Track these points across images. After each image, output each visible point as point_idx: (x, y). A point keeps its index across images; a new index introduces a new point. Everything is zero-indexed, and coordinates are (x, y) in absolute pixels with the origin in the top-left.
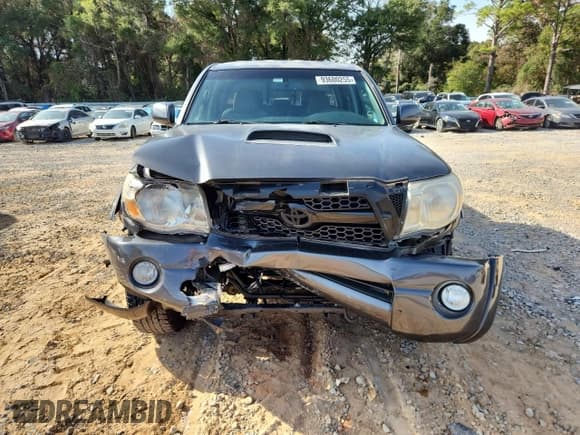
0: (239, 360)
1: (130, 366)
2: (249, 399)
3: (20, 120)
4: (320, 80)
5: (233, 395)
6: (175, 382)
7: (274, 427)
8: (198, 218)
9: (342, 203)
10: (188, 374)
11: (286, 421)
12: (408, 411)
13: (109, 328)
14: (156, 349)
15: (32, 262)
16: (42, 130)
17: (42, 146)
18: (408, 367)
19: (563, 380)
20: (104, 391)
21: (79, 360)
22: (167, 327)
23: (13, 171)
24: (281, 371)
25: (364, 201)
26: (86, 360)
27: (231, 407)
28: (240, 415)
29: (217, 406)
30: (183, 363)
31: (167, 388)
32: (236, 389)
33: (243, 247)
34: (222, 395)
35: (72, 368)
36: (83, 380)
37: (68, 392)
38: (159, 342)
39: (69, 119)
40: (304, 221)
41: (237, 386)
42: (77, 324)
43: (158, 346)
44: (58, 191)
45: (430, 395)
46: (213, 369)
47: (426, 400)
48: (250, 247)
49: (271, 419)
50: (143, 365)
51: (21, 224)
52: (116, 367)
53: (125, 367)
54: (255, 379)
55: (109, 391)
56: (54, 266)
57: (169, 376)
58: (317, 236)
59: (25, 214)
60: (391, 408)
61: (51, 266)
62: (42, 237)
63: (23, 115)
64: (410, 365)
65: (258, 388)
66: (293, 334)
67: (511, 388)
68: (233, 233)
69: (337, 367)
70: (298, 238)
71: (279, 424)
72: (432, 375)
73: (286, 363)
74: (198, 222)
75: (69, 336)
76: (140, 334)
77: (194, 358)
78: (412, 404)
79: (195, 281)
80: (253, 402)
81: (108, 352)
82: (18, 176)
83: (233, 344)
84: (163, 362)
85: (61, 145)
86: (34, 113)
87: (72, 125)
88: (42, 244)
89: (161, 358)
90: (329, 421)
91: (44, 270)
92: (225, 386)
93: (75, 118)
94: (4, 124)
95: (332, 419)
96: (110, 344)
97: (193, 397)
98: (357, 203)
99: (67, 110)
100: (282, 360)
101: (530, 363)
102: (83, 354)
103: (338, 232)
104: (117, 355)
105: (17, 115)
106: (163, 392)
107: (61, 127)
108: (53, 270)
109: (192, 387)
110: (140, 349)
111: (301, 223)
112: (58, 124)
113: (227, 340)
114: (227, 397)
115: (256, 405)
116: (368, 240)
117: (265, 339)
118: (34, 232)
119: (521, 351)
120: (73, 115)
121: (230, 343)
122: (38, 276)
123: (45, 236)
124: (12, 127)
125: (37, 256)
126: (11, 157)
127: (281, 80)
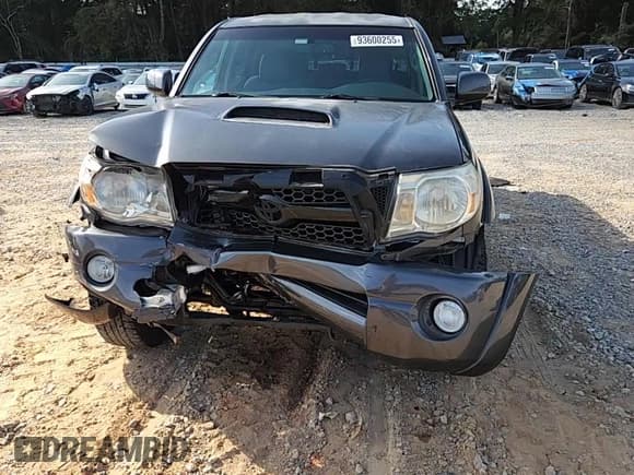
0: (214, 383)
1: (91, 379)
2: (211, 424)
3: (32, 85)
4: (355, 41)
5: (194, 418)
6: (134, 400)
7: (229, 455)
8: (161, 208)
9: (316, 195)
10: (152, 393)
11: (246, 451)
12: (393, 454)
13: (78, 338)
14: (125, 365)
15: (12, 260)
16: (58, 99)
17: (55, 120)
18: (417, 408)
19: (615, 441)
20: (57, 402)
21: (37, 369)
22: (136, 339)
23: (15, 151)
24: (259, 399)
25: (341, 194)
26: (45, 369)
27: (188, 430)
28: (195, 439)
29: (173, 427)
30: (150, 381)
31: (124, 404)
32: (200, 412)
33: (212, 245)
34: (182, 417)
35: (27, 376)
36: (37, 389)
37: (18, 399)
38: (130, 357)
39: (91, 85)
40: (277, 216)
41: (202, 411)
42: (45, 331)
43: (127, 362)
44: (61, 177)
45: (432, 440)
46: (181, 390)
47: (423, 445)
48: (221, 246)
49: (229, 446)
50: (105, 380)
51: (8, 216)
52: (75, 379)
53: (85, 380)
54: (225, 404)
55: (61, 403)
56: (34, 266)
57: (129, 393)
58: (295, 235)
59: (16, 205)
60: (376, 450)
61: (32, 266)
62: (29, 233)
63: (36, 79)
64: (420, 406)
65: (225, 415)
66: (290, 361)
67: (541, 443)
68: (204, 228)
69: (329, 401)
70: (276, 237)
71: (238, 452)
72: (444, 419)
73: (269, 392)
74: (161, 213)
75: (32, 344)
76: (111, 346)
77: (164, 377)
78: (402, 448)
79: (149, 280)
80: (215, 427)
81: (71, 363)
82: (19, 157)
83: (213, 365)
84: (127, 379)
85: (79, 119)
86: (48, 77)
87: (95, 93)
88: (27, 240)
89: (126, 375)
90: (295, 456)
91: (22, 271)
92: (188, 408)
93: (99, 83)
94: (13, 90)
95: (300, 453)
96: (74, 355)
97: (151, 417)
98: (333, 195)
99: (90, 73)
100: (265, 387)
101: (580, 418)
102: (43, 363)
103: (317, 231)
104: (79, 367)
105: (29, 78)
106: (118, 408)
107: (80, 96)
108: (32, 270)
109: (152, 407)
110: (106, 362)
111: (275, 219)
112: (77, 91)
113: (207, 360)
114: (186, 419)
115: (216, 431)
116: (349, 242)
117: (253, 364)
118: (22, 227)
119: (576, 403)
120: (97, 79)
121: (210, 364)
122: (15, 276)
123: (33, 232)
124: (21, 94)
125: (19, 254)
126: (16, 134)
127: (305, 41)
